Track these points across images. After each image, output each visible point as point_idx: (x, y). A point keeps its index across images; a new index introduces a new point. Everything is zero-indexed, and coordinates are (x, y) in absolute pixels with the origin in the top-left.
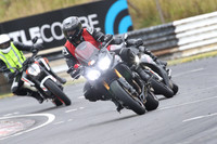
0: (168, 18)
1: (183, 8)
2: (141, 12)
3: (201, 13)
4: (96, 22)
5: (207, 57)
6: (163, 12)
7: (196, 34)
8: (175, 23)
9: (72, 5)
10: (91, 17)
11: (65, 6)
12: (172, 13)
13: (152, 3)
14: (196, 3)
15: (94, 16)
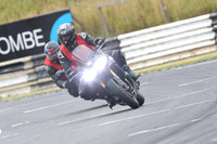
0: (113, 32)
1: (128, 22)
2: (86, 26)
3: (146, 26)
4: (41, 37)
5: (152, 71)
6: (108, 26)
7: (142, 48)
8: (120, 37)
9: (17, 20)
10: (35, 31)
11: (10, 21)
12: (117, 26)
13: (97, 17)
14: (141, 17)
15: (39, 30)
